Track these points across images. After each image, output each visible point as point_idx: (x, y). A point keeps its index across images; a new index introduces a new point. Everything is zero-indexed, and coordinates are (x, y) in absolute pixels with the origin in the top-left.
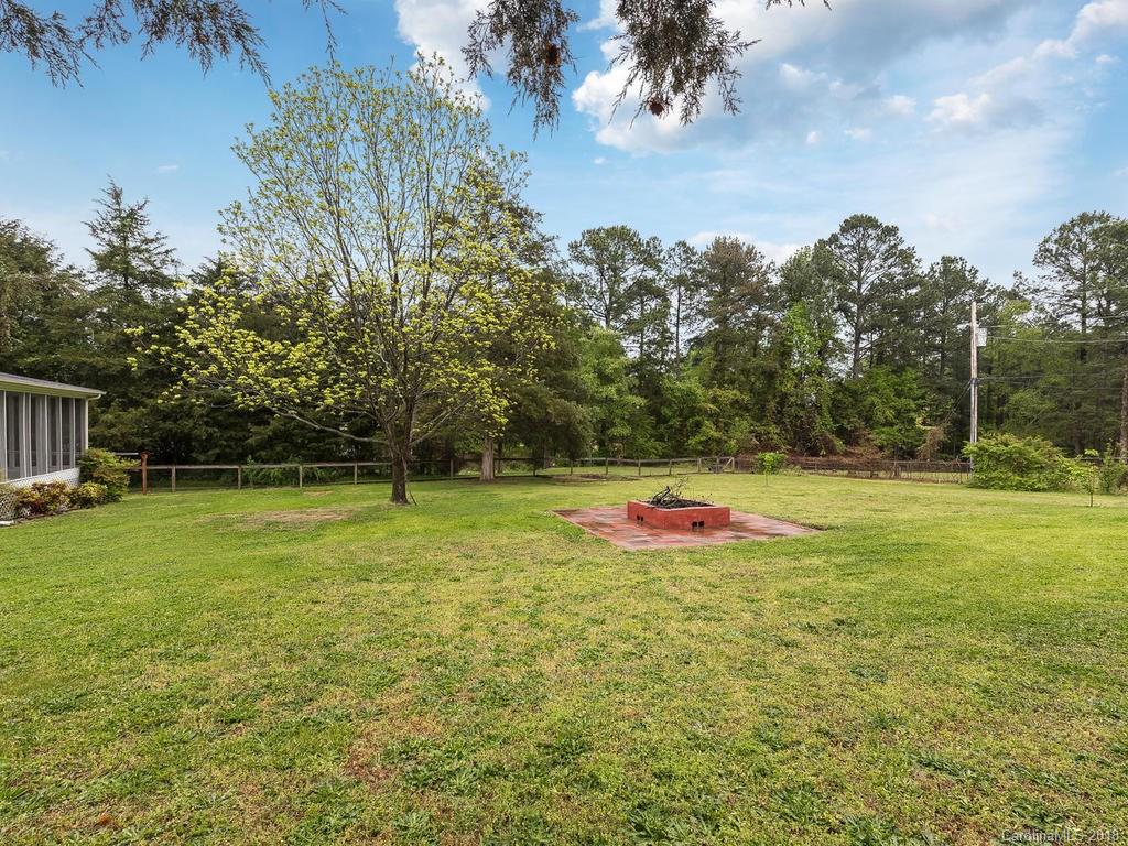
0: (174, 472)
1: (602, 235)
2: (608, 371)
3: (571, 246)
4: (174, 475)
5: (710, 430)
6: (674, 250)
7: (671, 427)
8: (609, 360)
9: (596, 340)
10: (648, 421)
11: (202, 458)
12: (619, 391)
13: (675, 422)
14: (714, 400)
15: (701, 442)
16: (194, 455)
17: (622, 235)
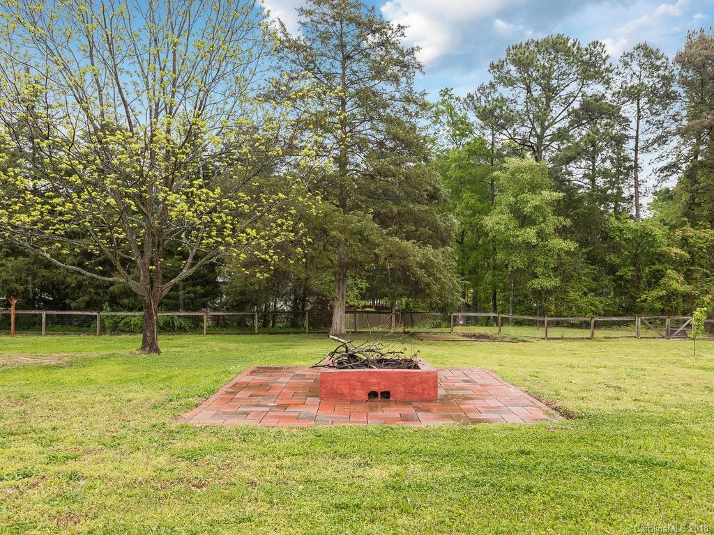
0: (44, 316)
1: (532, 48)
2: (527, 210)
3: (492, 67)
4: (44, 320)
5: (675, 282)
6: (631, 55)
7: (621, 277)
8: (529, 196)
9: (513, 174)
10: (586, 271)
11: (73, 305)
12: (540, 234)
13: (628, 272)
14: (684, 242)
15: (661, 298)
16: (67, 301)
17: (557, 46)
